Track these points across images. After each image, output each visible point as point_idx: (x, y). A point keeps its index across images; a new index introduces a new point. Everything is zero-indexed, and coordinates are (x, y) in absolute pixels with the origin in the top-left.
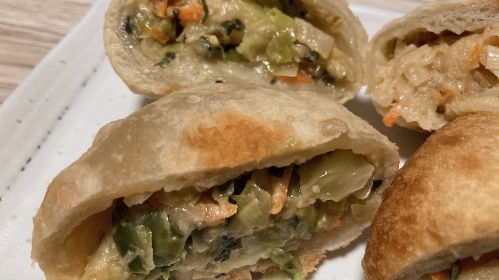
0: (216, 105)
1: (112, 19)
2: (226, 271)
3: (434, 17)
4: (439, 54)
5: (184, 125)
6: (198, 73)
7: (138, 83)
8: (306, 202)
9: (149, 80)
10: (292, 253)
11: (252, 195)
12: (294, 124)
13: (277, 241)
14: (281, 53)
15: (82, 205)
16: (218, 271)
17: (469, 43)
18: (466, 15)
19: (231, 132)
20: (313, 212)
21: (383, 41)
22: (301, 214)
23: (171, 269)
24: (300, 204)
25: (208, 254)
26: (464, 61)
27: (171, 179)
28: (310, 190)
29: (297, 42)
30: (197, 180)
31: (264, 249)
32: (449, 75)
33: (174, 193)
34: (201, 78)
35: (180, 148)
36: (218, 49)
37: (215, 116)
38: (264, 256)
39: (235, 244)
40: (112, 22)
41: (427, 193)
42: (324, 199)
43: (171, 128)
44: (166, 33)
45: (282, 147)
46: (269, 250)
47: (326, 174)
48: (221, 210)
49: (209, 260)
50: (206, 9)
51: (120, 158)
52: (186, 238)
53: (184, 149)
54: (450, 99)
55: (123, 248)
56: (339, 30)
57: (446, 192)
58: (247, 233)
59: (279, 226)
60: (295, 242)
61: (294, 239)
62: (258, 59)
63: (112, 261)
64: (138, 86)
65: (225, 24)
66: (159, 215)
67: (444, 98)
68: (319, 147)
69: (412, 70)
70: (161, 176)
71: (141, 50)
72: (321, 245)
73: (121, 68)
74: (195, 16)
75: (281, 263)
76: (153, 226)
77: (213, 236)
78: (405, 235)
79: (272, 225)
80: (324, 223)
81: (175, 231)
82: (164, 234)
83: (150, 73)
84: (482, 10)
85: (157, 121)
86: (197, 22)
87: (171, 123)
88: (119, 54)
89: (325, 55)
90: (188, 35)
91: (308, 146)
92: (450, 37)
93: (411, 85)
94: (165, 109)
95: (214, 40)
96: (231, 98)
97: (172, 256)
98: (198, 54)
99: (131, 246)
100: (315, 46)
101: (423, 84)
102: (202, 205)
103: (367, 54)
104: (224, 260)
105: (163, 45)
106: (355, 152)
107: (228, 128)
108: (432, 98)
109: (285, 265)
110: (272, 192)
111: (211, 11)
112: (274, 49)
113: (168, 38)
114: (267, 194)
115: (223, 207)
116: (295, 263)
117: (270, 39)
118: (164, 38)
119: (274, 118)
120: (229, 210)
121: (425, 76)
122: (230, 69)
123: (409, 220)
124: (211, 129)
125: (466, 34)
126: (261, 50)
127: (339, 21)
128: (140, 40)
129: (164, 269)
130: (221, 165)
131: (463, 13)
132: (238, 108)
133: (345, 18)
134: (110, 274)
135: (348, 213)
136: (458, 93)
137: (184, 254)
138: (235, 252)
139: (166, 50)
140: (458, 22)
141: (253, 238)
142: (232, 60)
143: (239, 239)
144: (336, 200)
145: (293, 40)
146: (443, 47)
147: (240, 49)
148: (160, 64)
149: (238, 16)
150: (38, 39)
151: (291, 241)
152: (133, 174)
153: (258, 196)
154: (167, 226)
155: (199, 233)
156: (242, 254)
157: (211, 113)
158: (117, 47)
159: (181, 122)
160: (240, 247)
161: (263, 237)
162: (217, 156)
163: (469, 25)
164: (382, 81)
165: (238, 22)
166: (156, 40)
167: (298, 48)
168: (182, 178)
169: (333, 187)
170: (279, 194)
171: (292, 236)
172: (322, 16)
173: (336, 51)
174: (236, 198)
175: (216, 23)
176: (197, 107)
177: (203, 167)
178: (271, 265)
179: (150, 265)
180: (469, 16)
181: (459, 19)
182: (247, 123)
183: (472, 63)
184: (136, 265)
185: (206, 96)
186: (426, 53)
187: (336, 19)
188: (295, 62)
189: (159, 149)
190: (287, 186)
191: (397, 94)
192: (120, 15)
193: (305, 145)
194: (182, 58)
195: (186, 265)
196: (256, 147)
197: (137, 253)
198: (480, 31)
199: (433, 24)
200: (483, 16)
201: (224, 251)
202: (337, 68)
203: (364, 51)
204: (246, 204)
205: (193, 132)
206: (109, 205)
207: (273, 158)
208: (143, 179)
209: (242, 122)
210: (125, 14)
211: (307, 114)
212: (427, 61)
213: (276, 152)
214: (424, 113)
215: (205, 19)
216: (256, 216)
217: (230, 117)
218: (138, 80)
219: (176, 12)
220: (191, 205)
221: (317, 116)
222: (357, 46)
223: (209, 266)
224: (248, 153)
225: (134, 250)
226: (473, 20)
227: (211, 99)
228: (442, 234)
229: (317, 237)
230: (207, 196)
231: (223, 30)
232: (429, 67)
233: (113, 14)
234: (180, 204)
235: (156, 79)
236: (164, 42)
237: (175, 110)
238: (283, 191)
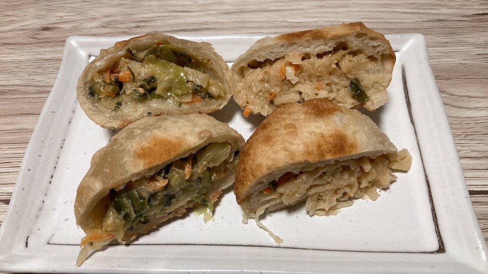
0: (147, 134)
1: (81, 90)
2: (172, 211)
3: (259, 53)
4: (266, 72)
5: (134, 148)
6: (137, 111)
7: (105, 123)
8: (202, 170)
9: (111, 121)
10: (203, 194)
11: (174, 173)
12: (186, 137)
13: (193, 191)
14: (180, 89)
15: (96, 196)
16: (168, 211)
17: (278, 65)
18: (274, 50)
19: (156, 147)
20: (208, 174)
21: (236, 69)
22: (201, 176)
23: (144, 215)
24: (199, 171)
25: (160, 204)
26: (277, 76)
27: (133, 175)
28: (202, 164)
29: (188, 81)
30: (145, 173)
31: (188, 196)
32: (272, 84)
33: (137, 181)
34: (139, 113)
35: (134, 160)
36: (145, 94)
37: (148, 140)
38: (189, 199)
39: (173, 197)
40: (81, 92)
41: (250, 156)
42: (211, 166)
43: (128, 151)
44: (113, 91)
45: (181, 150)
46: (191, 196)
47: (209, 155)
48: (161, 183)
49: (161, 207)
50: (133, 74)
51: (108, 170)
52: (147, 200)
53: (136, 160)
54: (275, 96)
55: (119, 209)
56: (212, 66)
57: (257, 155)
58: (176, 191)
59: (192, 183)
60: (203, 189)
61: (202, 188)
62: (169, 94)
63: (115, 218)
64: (105, 125)
65: (145, 80)
66: (132, 192)
67: (271, 97)
68: (200, 145)
69: (253, 84)
70: (128, 175)
71: (101, 105)
72: (218, 187)
73: (94, 117)
74: (128, 79)
75: (199, 201)
76: (130, 197)
77: (160, 196)
78: (243, 177)
79: (188, 184)
80: (214, 177)
81: (141, 197)
82: (137, 200)
83: (110, 117)
84: (282, 46)
85: (121, 148)
86: (129, 82)
87: (127, 149)
88: (90, 109)
89: (204, 86)
90: (126, 90)
91: (194, 146)
92: (268, 62)
93: (254, 93)
94: (123, 141)
95: (141, 90)
96: (155, 128)
97: (143, 209)
98: (134, 100)
99: (122, 208)
100: (198, 82)
101: (260, 91)
102: (151, 183)
103: (230, 77)
104: (169, 205)
105: (114, 98)
106: (219, 142)
107: (155, 145)
108: (265, 98)
109: (202, 201)
110: (184, 169)
111: (136, 75)
112: (176, 88)
113: (115, 94)
114: (182, 171)
115: (161, 182)
116: (207, 199)
117: (173, 82)
118: (113, 94)
119: (176, 135)
120: (164, 183)
121: (260, 86)
122: (155, 104)
123: (244, 170)
124: (147, 148)
125: (277, 60)
126: (169, 89)
127: (210, 61)
128: (100, 99)
129: (140, 216)
130: (155, 164)
131: (273, 49)
132: (159, 134)
133: (214, 60)
134: (115, 224)
135: (226, 170)
136: (278, 93)
137: (148, 207)
138: (174, 200)
139: (115, 101)
140: (271, 55)
141: (181, 192)
142: (154, 98)
143: (174, 194)
144: (217, 165)
145: (186, 80)
146: (267, 68)
147: (158, 92)
148: (114, 110)
149: (152, 75)
151: (200, 189)
152: (116, 177)
153: (177, 173)
154: (137, 196)
155: (153, 196)
156: (177, 201)
157: (145, 139)
158: (88, 105)
159: (132, 146)
160: (175, 197)
161: (185, 191)
162: (152, 160)
163: (277, 55)
164: (240, 91)
165: (153, 78)
166: (109, 96)
167: (189, 85)
168: (138, 174)
169: (214, 160)
170: (188, 169)
171: (200, 187)
172: (201, 61)
173: (211, 81)
174: (166, 176)
175: (140, 80)
176: (139, 137)
177: (147, 167)
178: (194, 203)
179: (134, 215)
180: (276, 50)
181: (271, 52)
182: (164, 141)
183: (281, 77)
184: (126, 217)
185: (142, 129)
186: (258, 73)
187: (209, 60)
188: (190, 93)
189: (125, 163)
190: (191, 164)
191: (247, 98)
192: (85, 87)
193: (193, 146)
194: (126, 103)
195: (151, 212)
196: (170, 152)
197: (126, 211)
198: (284, 57)
199: (259, 56)
200: (282, 49)
201: (168, 201)
202: (214, 90)
203: (228, 76)
204: (172, 178)
205: (139, 151)
206: (108, 192)
207: (179, 155)
208: (121, 178)
209: (161, 141)
210: (88, 86)
211: (192, 130)
212: (260, 77)
213: (180, 152)
214: (263, 107)
215: (134, 80)
216: (178, 182)
217: (155, 139)
218: (105, 122)
219: (116, 78)
220: (146, 184)
221: (197, 130)
222: (223, 74)
223: (162, 210)
224: (167, 156)
225: (124, 210)
226: (278, 52)
227: (145, 131)
228: (255, 174)
229: (213, 186)
230: (152, 179)
231: (145, 83)
232: (262, 81)
233: (81, 87)
234: (141, 185)
235: (114, 119)
236: (114, 96)
237: (128, 141)
238: (189, 167)
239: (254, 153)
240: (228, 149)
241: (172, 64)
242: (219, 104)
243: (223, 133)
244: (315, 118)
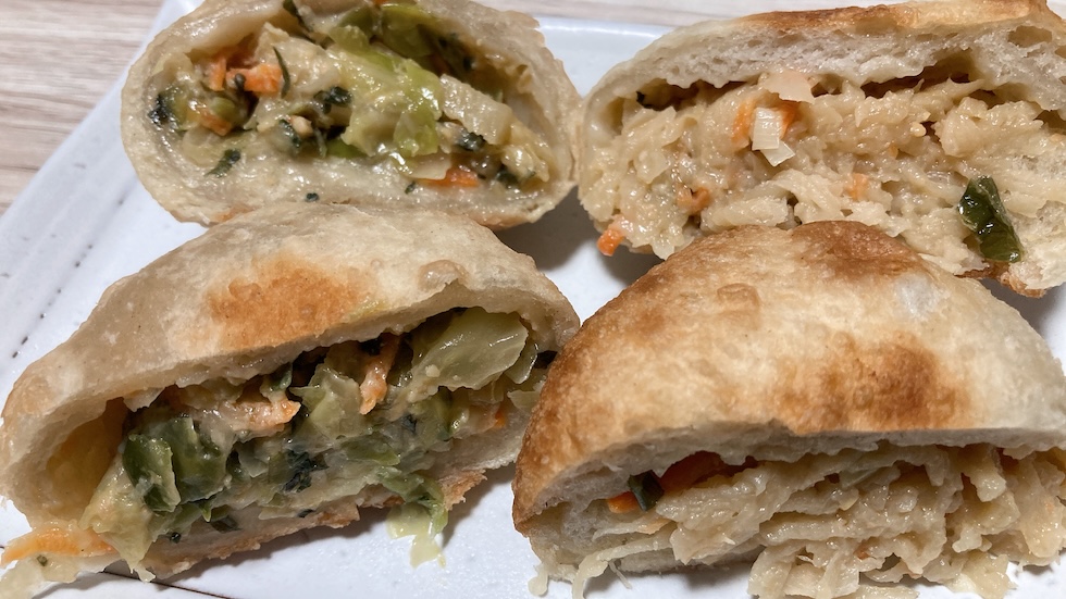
0: (266, 247)
1: (133, 99)
2: (311, 506)
3: (677, 59)
4: (691, 124)
5: (211, 282)
7: (180, 205)
8: (422, 392)
9: (198, 200)
10: (420, 473)
11: (325, 386)
12: (381, 273)
13: (387, 455)
14: (418, 138)
15: (57, 412)
16: (300, 506)
17: (731, 103)
18: (726, 54)
19: (277, 291)
20: (439, 409)
21: (601, 104)
22: (416, 411)
23: (214, 504)
24: (412, 396)
25: (270, 479)
26: (725, 137)
27: (183, 368)
28: (422, 373)
29: (444, 119)
30: (226, 368)
31: (368, 470)
32: (703, 162)
33: (198, 389)
35: (197, 320)
36: (310, 139)
37: (259, 264)
38: (370, 480)
39: (316, 462)
40: (133, 105)
41: (580, 372)
42: (454, 384)
43: (192, 289)
44: (226, 117)
45: (352, 312)
46: (376, 471)
47: (451, 345)
48: (275, 411)
49: (274, 489)
50: (285, 72)
51: (113, 339)
52: (225, 457)
53: (203, 321)
54: (707, 202)
55: (136, 471)
56: (527, 89)
58: (329, 445)
59: (384, 432)
60: (421, 456)
61: (418, 451)
62: (382, 148)
63: (121, 495)
64: (179, 210)
65: (318, 96)
66: (181, 423)
67: (696, 202)
68: (417, 309)
69: (643, 156)
70: (169, 363)
71: (181, 150)
72: (474, 460)
73: (153, 182)
74: (268, 87)
75: (402, 491)
76: (174, 438)
77: (271, 450)
78: (544, 441)
79: (370, 431)
80: (462, 425)
81: (207, 446)
82: (191, 450)
83: (197, 189)
84: (754, 43)
85: (175, 278)
86: (272, 95)
87: (192, 281)
88: (149, 159)
89: (492, 139)
90: (259, 120)
91: (397, 306)
92: (703, 92)
93: (641, 182)
94: (192, 256)
95: (301, 125)
96: (294, 232)
97: (208, 484)
98: (278, 151)
99: (143, 469)
100: (475, 127)
101: (662, 179)
102: (245, 405)
103: (578, 128)
104: (301, 488)
105: (223, 138)
106: (488, 310)
107: (275, 283)
108: (675, 203)
109: (413, 493)
110: (359, 377)
111: (294, 76)
112: (407, 134)
113: (230, 126)
114: (352, 384)
115: (276, 406)
116: (430, 490)
117: (397, 115)
118: (222, 127)
119: (351, 264)
120: (284, 410)
121: (663, 164)
122: (334, 173)
123: (552, 416)
124: (248, 287)
125: (732, 86)
126: (385, 134)
127: (526, 72)
128: (181, 133)
129: (203, 503)
130: (258, 344)
131: (722, 51)
132: (299, 250)
133: (535, 68)
134: (120, 514)
135: (505, 407)
136: (719, 192)
137: (228, 481)
138: (318, 475)
139: (225, 146)
140: (716, 67)
141: (343, 452)
142: (338, 155)
143: (321, 455)
144: (474, 385)
145: (438, 115)
146: (698, 111)
147: (349, 136)
148: (213, 172)
149: (338, 82)
150: (51, 117)
151: (412, 454)
152: (129, 362)
153: (336, 388)
154: (194, 437)
155: (247, 447)
156: (332, 479)
157: (254, 260)
158: (146, 146)
159: (207, 277)
160: (324, 467)
161: (360, 450)
162: (252, 330)
163: (734, 70)
164: (600, 174)
165: (341, 91)
166: (210, 130)
167: (447, 129)
168: (201, 366)
169: (463, 366)
170: (373, 383)
171: (412, 447)
172: (497, 66)
173: (517, 129)
174: (298, 391)
175: (304, 95)
176: (238, 250)
177: (231, 349)
178: (390, 495)
179: (174, 498)
180: (734, 55)
181: (718, 61)
182: (305, 275)
183: (735, 139)
184: (154, 498)
185: (258, 230)
186: (667, 123)
187: (522, 68)
188: (445, 155)
189: (169, 324)
190: (388, 368)
191: (618, 198)
192: (146, 93)
193: (393, 305)
194: (252, 158)
195: (238, 497)
196: (313, 314)
197: (152, 481)
198: (753, 81)
199: (676, 71)
200: (753, 54)
201: (297, 475)
202: (519, 158)
203: (573, 122)
204: (318, 400)
205: (223, 294)
206: (101, 410)
207: (344, 327)
208: (142, 369)
209: (297, 274)
210: (155, 90)
211: (406, 255)
212: (668, 137)
213: (346, 319)
214: (663, 230)
215: (286, 90)
216: (337, 419)
217: (281, 266)
218: (181, 201)
219: (239, 79)
220: (227, 405)
221: (424, 257)
222: (558, 117)
223: (277, 498)
224: (302, 323)
225: (148, 477)
226: (740, 63)
227: (264, 236)
228: (580, 437)
229: (457, 451)
230: (251, 391)
231: (319, 106)
232: (675, 147)
233: (134, 92)
234: (209, 405)
235: (208, 197)
236: (223, 132)
237: (203, 258)
238: (378, 377)
239: (594, 366)
240: (516, 341)
241: (410, 64)
242: (530, 204)
243: (503, 282)
244: (829, 280)
